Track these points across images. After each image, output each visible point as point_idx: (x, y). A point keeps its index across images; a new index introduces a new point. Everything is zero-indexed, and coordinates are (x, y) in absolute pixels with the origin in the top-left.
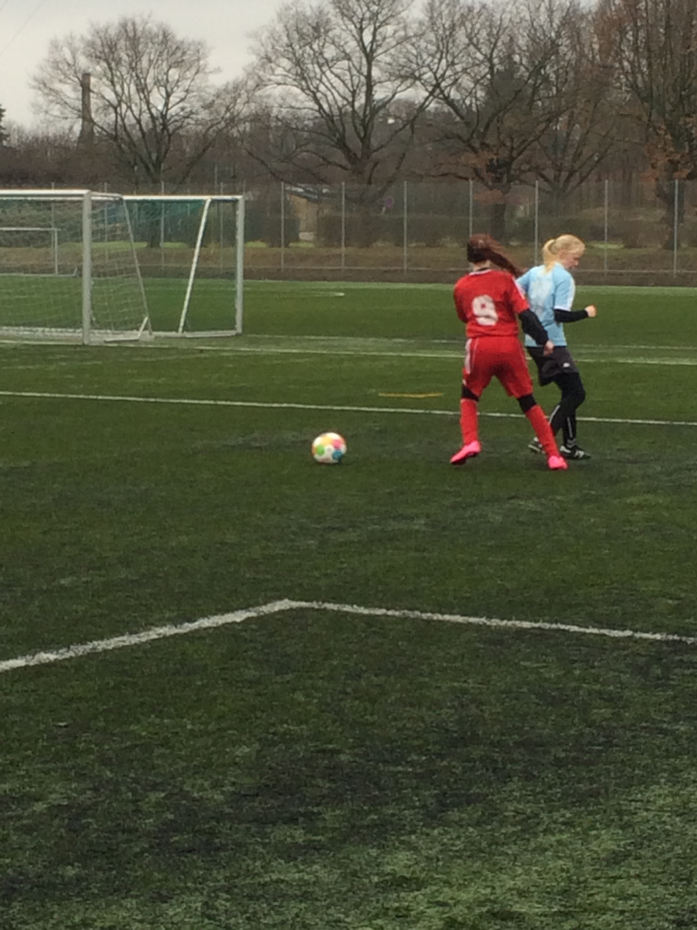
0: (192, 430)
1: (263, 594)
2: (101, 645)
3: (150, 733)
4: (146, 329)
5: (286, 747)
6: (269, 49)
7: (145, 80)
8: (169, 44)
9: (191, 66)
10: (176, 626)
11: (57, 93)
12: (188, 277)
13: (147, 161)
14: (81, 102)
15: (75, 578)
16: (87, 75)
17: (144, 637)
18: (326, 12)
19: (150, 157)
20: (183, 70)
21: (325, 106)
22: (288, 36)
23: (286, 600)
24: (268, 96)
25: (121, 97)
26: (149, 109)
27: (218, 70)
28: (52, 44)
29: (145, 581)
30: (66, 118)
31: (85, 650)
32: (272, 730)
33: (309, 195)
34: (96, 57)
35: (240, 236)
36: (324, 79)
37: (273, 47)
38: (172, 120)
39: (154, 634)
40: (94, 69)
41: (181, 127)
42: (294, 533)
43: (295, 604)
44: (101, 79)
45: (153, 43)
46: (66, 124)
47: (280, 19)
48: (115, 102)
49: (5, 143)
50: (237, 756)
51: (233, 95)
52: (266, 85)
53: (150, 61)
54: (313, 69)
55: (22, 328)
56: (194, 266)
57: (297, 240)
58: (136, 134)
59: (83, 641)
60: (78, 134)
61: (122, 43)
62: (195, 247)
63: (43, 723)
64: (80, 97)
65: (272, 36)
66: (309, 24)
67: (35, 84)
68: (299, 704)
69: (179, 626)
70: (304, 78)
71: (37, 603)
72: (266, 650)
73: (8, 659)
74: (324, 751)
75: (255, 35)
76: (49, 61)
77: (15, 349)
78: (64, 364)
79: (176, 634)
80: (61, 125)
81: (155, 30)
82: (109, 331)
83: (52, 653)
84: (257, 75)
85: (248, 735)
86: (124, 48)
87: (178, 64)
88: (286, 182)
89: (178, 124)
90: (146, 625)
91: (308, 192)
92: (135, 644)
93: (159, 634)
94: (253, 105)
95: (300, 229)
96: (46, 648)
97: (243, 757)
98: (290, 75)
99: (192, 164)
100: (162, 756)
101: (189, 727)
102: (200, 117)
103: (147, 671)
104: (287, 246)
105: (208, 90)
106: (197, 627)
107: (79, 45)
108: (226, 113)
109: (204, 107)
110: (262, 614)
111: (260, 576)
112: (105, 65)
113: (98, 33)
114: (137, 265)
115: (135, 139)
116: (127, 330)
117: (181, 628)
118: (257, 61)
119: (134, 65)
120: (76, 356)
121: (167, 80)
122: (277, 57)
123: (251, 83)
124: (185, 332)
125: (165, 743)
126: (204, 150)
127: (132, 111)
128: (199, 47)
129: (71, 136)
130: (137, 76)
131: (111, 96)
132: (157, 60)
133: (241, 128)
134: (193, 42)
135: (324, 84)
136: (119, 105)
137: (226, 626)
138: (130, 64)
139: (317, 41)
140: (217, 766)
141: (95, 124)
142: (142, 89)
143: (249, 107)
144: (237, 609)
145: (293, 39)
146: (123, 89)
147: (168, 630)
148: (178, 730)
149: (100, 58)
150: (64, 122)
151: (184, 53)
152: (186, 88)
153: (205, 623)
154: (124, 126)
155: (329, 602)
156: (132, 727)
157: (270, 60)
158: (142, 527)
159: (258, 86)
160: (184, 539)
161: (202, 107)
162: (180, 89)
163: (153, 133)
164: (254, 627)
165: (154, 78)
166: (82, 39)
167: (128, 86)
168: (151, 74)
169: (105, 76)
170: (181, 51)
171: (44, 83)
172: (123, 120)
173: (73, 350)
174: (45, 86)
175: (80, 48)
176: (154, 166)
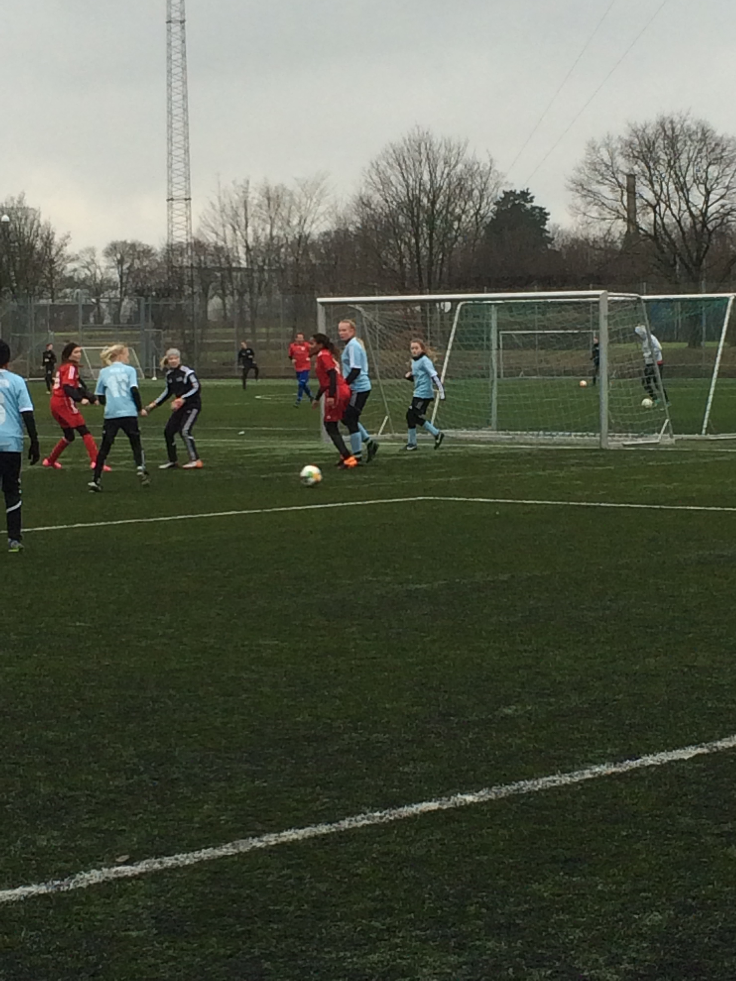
0: (690, 539)
1: (721, 727)
2: (527, 785)
3: (552, 894)
4: (666, 431)
5: (704, 914)
7: (684, 178)
8: (708, 141)
9: (730, 163)
10: (615, 764)
11: (595, 194)
12: (711, 377)
13: (688, 261)
15: (520, 707)
17: (578, 776)
19: (690, 257)
20: (722, 166)
25: (660, 196)
26: (689, 208)
28: (589, 145)
29: (595, 710)
30: (604, 219)
31: (508, 791)
32: (692, 893)
34: (634, 157)
38: (712, 217)
39: (588, 774)
40: (632, 169)
41: (722, 224)
44: (639, 179)
45: (692, 141)
46: (605, 225)
48: (654, 202)
49: (550, 246)
50: (646, 926)
53: (689, 159)
58: (676, 233)
59: (508, 782)
61: (660, 143)
64: (619, 197)
67: (573, 186)
69: (618, 764)
72: (709, 794)
76: (586, 162)
79: (613, 774)
80: (600, 227)
81: (694, 127)
82: (630, 435)
83: (470, 794)
85: (664, 900)
86: (662, 146)
87: (718, 160)
89: (718, 221)
90: (583, 762)
92: (566, 785)
93: (595, 773)
97: (651, 927)
99: (733, 261)
101: (600, 887)
106: (638, 765)
107: (616, 145)
110: (715, 750)
111: (723, 706)
112: (643, 164)
113: (636, 132)
115: (675, 238)
117: (620, 766)
119: (672, 163)
120: (590, 461)
121: (707, 178)
124: (708, 435)
125: (567, 907)
127: (671, 209)
130: (675, 173)
131: (650, 197)
132: (696, 158)
136: (658, 204)
137: (671, 764)
138: (669, 163)
142: (682, 188)
144: (688, 745)
146: (661, 188)
147: (605, 769)
148: (587, 891)
149: (638, 158)
150: (602, 223)
151: (723, 150)
152: (727, 184)
153: (649, 760)
154: (663, 224)
160: (650, 662)
162: (719, 186)
163: (693, 232)
164: (702, 765)
165: (693, 176)
166: (620, 139)
167: (667, 185)
168: (691, 172)
169: (644, 175)
170: (720, 148)
171: (582, 185)
172: (662, 219)
173: (589, 454)
174: (583, 189)
175: (617, 148)
176: (694, 265)
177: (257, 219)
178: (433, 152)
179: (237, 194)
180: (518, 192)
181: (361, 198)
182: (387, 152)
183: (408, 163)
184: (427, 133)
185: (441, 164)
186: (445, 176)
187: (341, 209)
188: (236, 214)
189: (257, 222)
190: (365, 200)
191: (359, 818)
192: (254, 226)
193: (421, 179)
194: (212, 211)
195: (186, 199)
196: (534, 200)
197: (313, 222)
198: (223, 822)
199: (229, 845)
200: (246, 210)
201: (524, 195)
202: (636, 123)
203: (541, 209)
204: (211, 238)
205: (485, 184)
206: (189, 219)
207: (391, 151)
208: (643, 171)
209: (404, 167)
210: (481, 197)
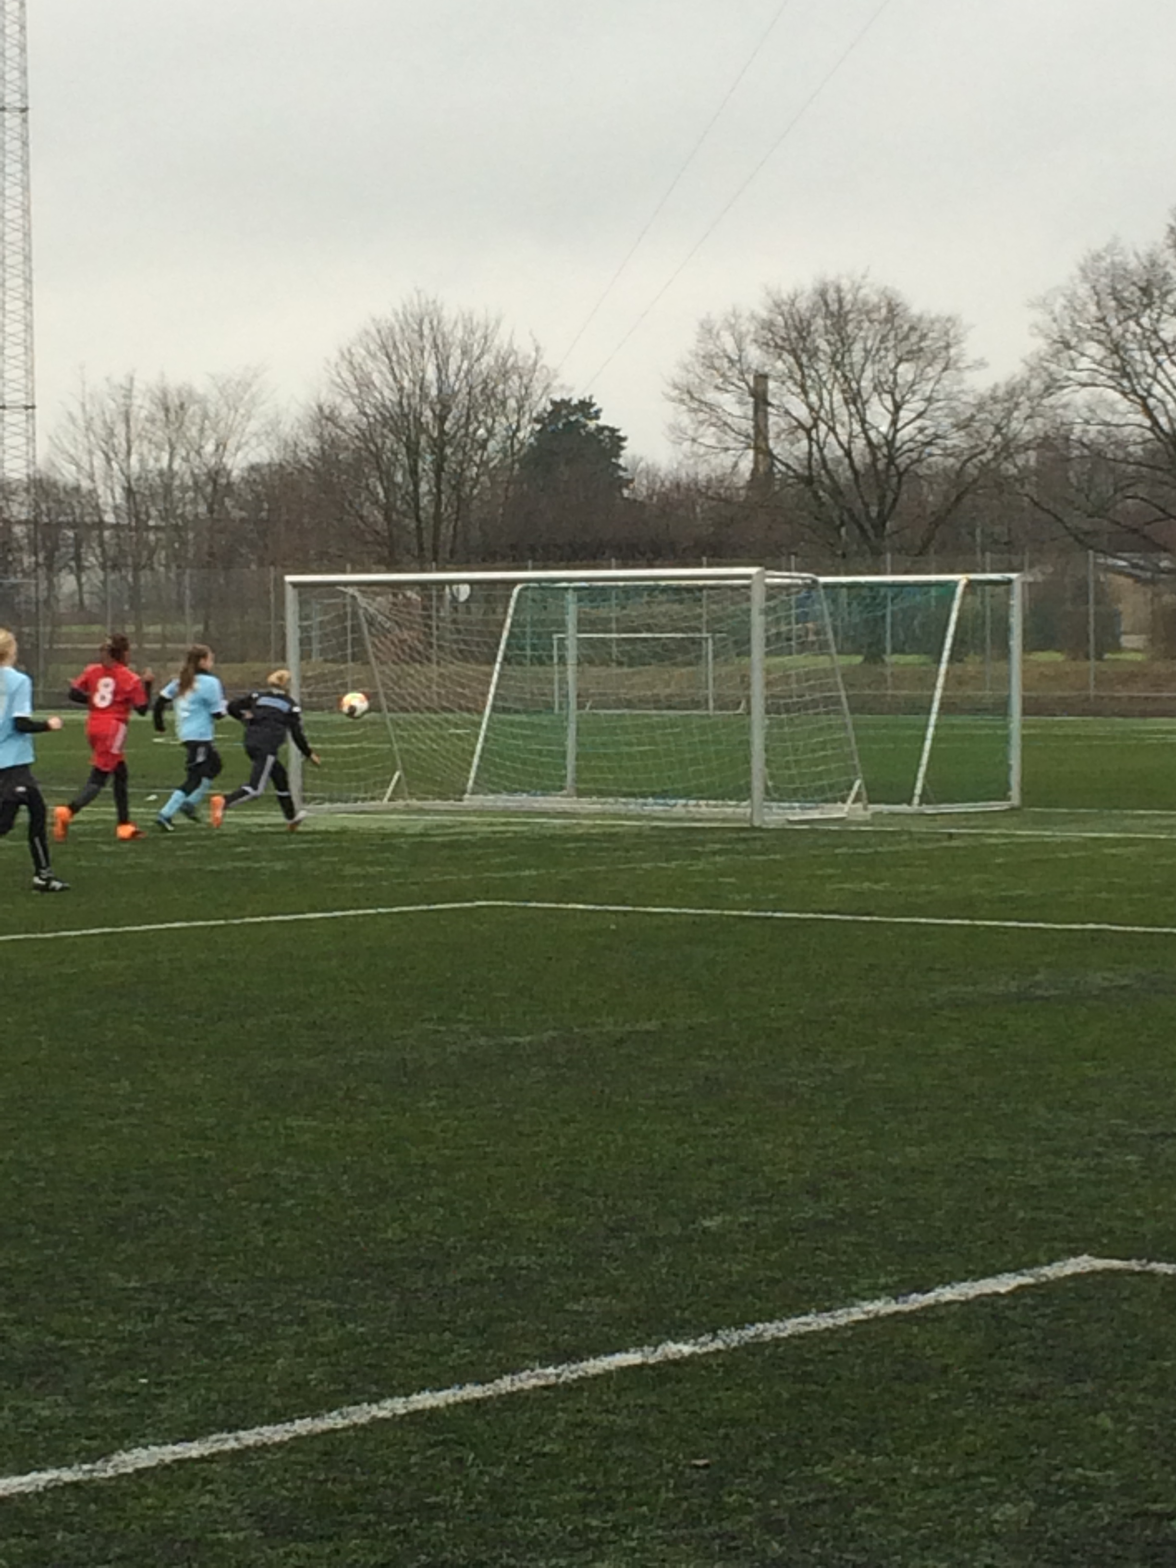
0: (931, 969)
1: (1046, 1245)
2: (770, 1330)
3: (847, 1479)
4: (856, 800)
5: (1080, 1506)
6: (1067, 327)
7: (858, 382)
8: (897, 322)
9: (935, 357)
10: (896, 1299)
11: (711, 407)
12: (928, 712)
13: (863, 520)
14: (751, 423)
15: (728, 1218)
16: (762, 378)
17: (843, 1317)
18: (1161, 262)
19: (867, 513)
20: (922, 364)
21: (1163, 421)
22: (1098, 304)
23: (1085, 1257)
24: (1065, 406)
25: (818, 412)
26: (865, 431)
27: (981, 364)
28: (702, 326)
29: (845, 1223)
30: (727, 449)
31: (741, 1338)
32: (1057, 1477)
33: (1137, 572)
34: (776, 346)
35: (1016, 642)
36: (1161, 376)
37: (1073, 324)
38: (905, 447)
39: (857, 1313)
40: (774, 367)
41: (919, 460)
42: (1101, 1143)
43: (1100, 1264)
44: (783, 383)
45: (871, 321)
46: (727, 460)
47: (1085, 278)
48: (809, 422)
49: (626, 493)
50: (997, 1522)
51: (1006, 405)
52: (1062, 388)
53: (867, 351)
54: (1141, 358)
55: (650, 800)
56: (938, 694)
57: (1119, 649)
58: (844, 474)
59: (739, 1325)
60: (747, 475)
61: (819, 323)
62: (938, 661)
63: (668, 1462)
64: (751, 413)
65: (1071, 305)
66: (1134, 284)
67: (675, 393)
68: (1105, 1432)
69: (901, 1299)
70: (1126, 375)
71: (663, 1259)
72: (1050, 1342)
73: (612, 1353)
74: (1145, 1513)
75: (1043, 304)
76: (697, 355)
77: (639, 835)
78: (718, 859)
79: (897, 1313)
80: (718, 461)
81: (874, 299)
82: (796, 805)
83: (686, 1343)
84: (1045, 369)
85: (1016, 1486)
86: (822, 330)
87: (913, 355)
88: (1097, 551)
89: (914, 455)
90: (846, 1296)
91: (1135, 566)
92: (827, 1329)
93: (868, 1313)
94: (1039, 422)
95: (1122, 629)
96: (677, 1334)
97: (1006, 1523)
98: (1102, 369)
99: (938, 521)
100: (869, 1518)
101: (915, 1470)
102: (949, 443)
103: (845, 1373)
104: (1099, 657)
105: (965, 398)
106: (932, 1302)
107: (747, 326)
108: (994, 435)
109: (958, 427)
110: (1043, 1279)
111: (1042, 1215)
112: (791, 359)
113: (778, 305)
114: (843, 693)
115: (842, 481)
116: (826, 801)
117: (905, 1302)
118: (1045, 347)
119: (839, 358)
120: (741, 847)
121: (895, 381)
122: (1080, 340)
123: (1037, 385)
124: (924, 806)
125: (872, 1497)
126: (959, 498)
127: (836, 435)
128: (949, 325)
129: (735, 479)
130: (844, 375)
131: (801, 412)
132: (878, 350)
133: (1020, 460)
134: (938, 319)
135: (1159, 383)
136: (815, 426)
137: (981, 1300)
138: (833, 357)
139: (1148, 311)
140: (962, 1536)
141: (773, 457)
142: (854, 398)
143: (1033, 425)
144: (1000, 1272)
145: (1106, 307)
146: (821, 399)
147: (883, 1306)
148: (897, 1475)
149: (782, 348)
150: (722, 455)
151: (923, 337)
152: (928, 394)
153: (948, 1294)
154: (824, 460)
155: (1159, 1261)
156: (818, 1470)
157: (1068, 346)
158: (843, 1132)
159: (1047, 388)
160: (912, 1151)
161: (954, 426)
162: (917, 397)
163: (872, 472)
164: (1029, 1301)
165: (873, 380)
166: (753, 317)
167: (830, 394)
168: (868, 373)
169: (791, 377)
170: (918, 333)
171: (689, 392)
172: (821, 450)
173: (735, 835)
174: (692, 397)
175: (748, 332)
176: (873, 526)
177: (145, 442)
178: (443, 335)
179: (114, 400)
180: (575, 402)
181: (320, 408)
182: (367, 333)
183: (401, 351)
184: (434, 302)
185: (456, 353)
186: (462, 374)
187: (287, 429)
188: (112, 434)
189: (145, 447)
190: (327, 411)
191: (524, 1375)
192: (141, 455)
193: (423, 378)
194: (71, 427)
195: (27, 408)
196: (602, 415)
197: (238, 449)
198: (313, 1383)
199: (334, 1414)
200: (128, 426)
201: (585, 406)
202: (779, 292)
203: (613, 431)
204: (68, 474)
205: (526, 388)
206: (31, 440)
207: (374, 332)
208: (790, 371)
209: (394, 358)
210: (520, 409)
